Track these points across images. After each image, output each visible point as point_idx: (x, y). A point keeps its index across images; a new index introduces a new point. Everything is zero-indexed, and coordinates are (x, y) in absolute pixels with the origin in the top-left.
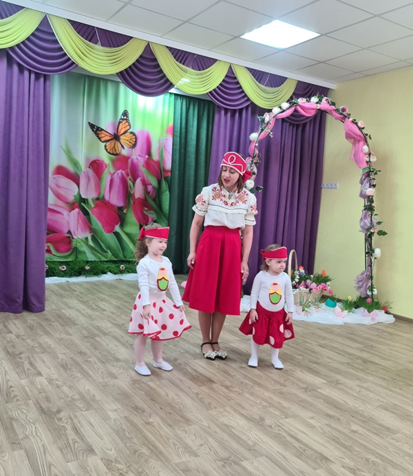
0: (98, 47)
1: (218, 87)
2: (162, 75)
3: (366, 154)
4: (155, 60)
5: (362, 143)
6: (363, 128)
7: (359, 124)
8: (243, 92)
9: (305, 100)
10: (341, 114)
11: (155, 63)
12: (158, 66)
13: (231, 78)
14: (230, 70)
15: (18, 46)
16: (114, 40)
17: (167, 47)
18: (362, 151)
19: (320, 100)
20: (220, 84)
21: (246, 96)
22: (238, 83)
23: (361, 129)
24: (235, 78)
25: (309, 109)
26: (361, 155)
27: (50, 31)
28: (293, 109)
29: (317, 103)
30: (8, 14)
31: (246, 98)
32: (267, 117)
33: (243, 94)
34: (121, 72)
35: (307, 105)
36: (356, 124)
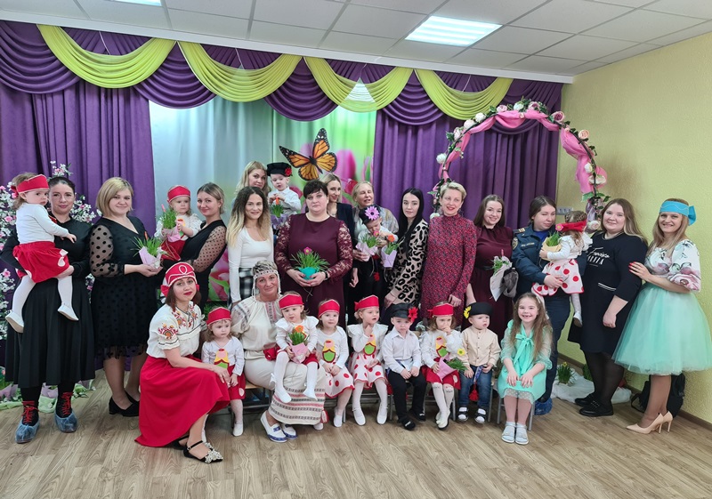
0: (241, 71)
1: (396, 100)
2: (321, 93)
3: (590, 174)
4: (311, 76)
5: (584, 160)
6: (587, 140)
7: (580, 135)
8: (431, 102)
9: (505, 107)
10: (555, 122)
11: (312, 80)
12: (315, 83)
13: (414, 86)
14: (414, 77)
15: (146, 81)
16: (258, 60)
17: (327, 60)
18: (584, 170)
19: (526, 106)
20: (400, 96)
21: (435, 107)
22: (424, 92)
23: (581, 141)
24: (421, 86)
25: (511, 119)
26: (583, 175)
27: (182, 60)
28: (491, 120)
29: (522, 110)
30: (134, 48)
31: (436, 110)
32: (457, 133)
33: (432, 105)
34: (269, 96)
35: (508, 114)
36: (576, 134)
